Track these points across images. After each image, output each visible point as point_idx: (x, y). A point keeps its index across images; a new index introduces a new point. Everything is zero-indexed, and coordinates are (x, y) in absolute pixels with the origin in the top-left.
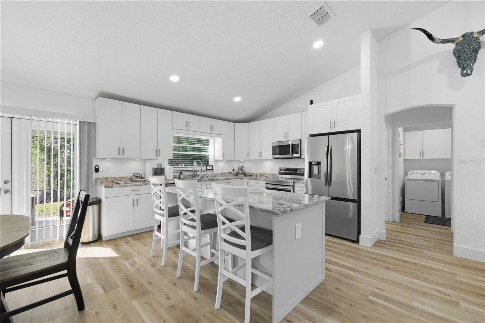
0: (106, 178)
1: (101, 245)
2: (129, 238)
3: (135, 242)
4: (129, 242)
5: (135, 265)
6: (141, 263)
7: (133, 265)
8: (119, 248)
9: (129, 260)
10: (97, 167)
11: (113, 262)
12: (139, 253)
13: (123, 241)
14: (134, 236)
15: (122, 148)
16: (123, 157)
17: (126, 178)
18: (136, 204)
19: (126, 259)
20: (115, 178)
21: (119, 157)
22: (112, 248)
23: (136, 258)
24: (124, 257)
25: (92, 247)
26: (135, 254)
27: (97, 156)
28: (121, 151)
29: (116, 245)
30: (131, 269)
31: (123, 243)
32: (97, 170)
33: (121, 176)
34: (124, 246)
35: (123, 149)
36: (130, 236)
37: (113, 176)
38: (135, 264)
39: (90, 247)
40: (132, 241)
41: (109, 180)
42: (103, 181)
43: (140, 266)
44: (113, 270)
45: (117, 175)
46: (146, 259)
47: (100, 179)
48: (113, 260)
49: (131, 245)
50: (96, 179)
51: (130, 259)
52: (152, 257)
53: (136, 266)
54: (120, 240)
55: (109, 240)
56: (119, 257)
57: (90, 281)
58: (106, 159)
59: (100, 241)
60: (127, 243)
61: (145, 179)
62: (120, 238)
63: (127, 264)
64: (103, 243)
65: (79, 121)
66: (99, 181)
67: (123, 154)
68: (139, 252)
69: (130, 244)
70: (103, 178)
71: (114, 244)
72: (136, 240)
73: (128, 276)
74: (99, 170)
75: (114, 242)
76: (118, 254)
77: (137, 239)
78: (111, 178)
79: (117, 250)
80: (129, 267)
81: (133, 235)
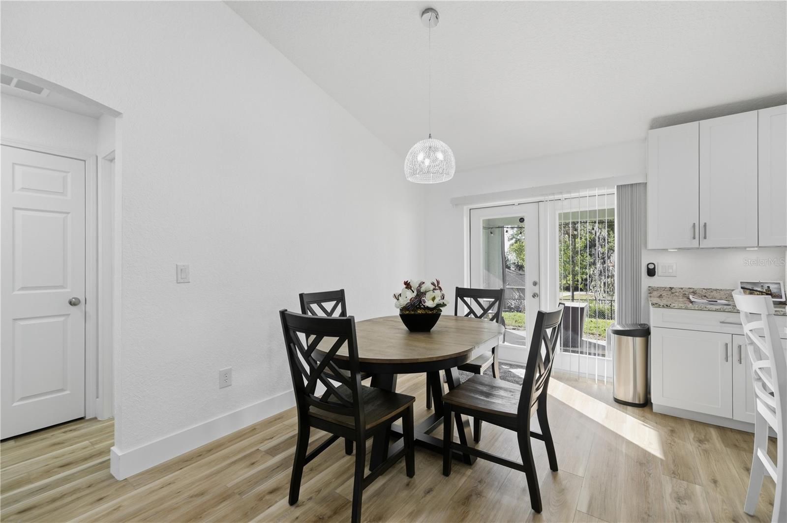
0: (670, 288)
1: (644, 419)
2: (714, 433)
3: (724, 447)
4: (708, 441)
5: (685, 504)
6: (703, 507)
7: (679, 499)
8: (675, 442)
9: (679, 481)
10: (651, 267)
11: (641, 464)
12: (715, 482)
13: (693, 430)
14: (729, 433)
15: (702, 225)
16: (705, 244)
17: (722, 292)
18: (736, 357)
19: (674, 474)
20: (692, 290)
21: (695, 243)
22: (660, 436)
23: (698, 488)
24: (672, 467)
25: (626, 413)
26: (703, 475)
27: (650, 246)
28: (700, 231)
29: (672, 431)
30: (669, 504)
31: (692, 435)
32: (651, 272)
33: (706, 288)
34: (689, 445)
35: (705, 225)
36: (721, 429)
37: (686, 285)
38: (687, 501)
39: (623, 412)
40: (716, 441)
41: (677, 294)
42: (664, 294)
43: (698, 513)
44: (632, 479)
45: (697, 285)
46: (725, 507)
47: (657, 289)
48: (644, 459)
49: (706, 451)
50: (650, 289)
51: (683, 480)
52: (747, 514)
53: (686, 508)
54: (688, 426)
55: (665, 415)
56: (661, 459)
57: (581, 472)
58: (667, 249)
59: (646, 409)
60: (700, 441)
61: (781, 298)
62: (692, 422)
63: (668, 487)
64: (649, 415)
65: (617, 186)
66: (655, 294)
67: (705, 238)
68: (718, 478)
69: (707, 446)
70: (664, 289)
71: (670, 428)
72: (727, 445)
73: (651, 514)
74: (655, 272)
75: (672, 424)
76: (665, 453)
77: (736, 446)
78: (682, 289)
79: (667, 446)
80: (667, 497)
81: (731, 430)
